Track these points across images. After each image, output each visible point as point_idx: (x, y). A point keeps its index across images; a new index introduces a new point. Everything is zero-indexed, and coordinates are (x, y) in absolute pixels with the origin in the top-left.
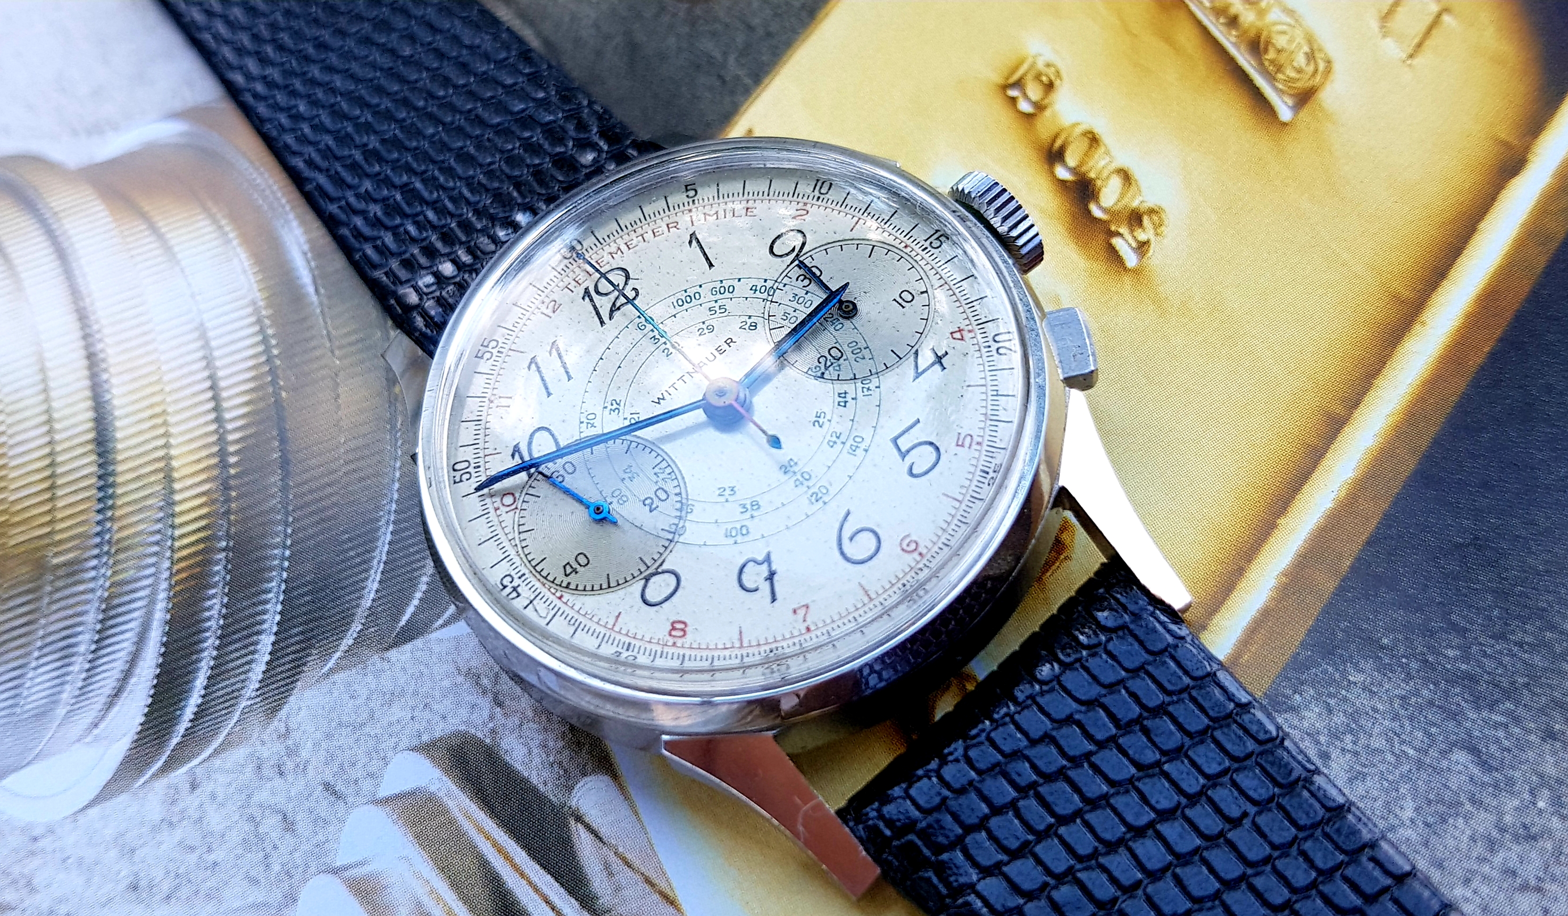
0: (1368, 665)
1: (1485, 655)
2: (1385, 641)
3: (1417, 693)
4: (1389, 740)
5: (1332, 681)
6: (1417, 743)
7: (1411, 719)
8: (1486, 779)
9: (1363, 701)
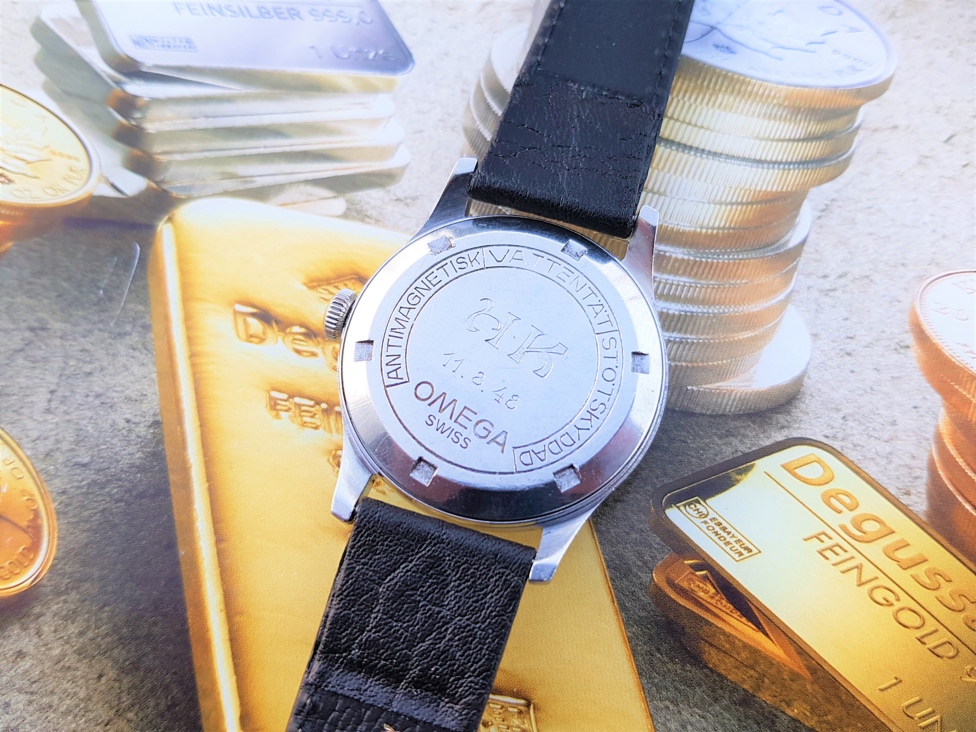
0: (138, 462)
1: (104, 500)
2: (139, 475)
3: (115, 467)
4: (113, 445)
5: (144, 447)
6: (103, 451)
7: (111, 458)
8: (74, 460)
9: (130, 449)
